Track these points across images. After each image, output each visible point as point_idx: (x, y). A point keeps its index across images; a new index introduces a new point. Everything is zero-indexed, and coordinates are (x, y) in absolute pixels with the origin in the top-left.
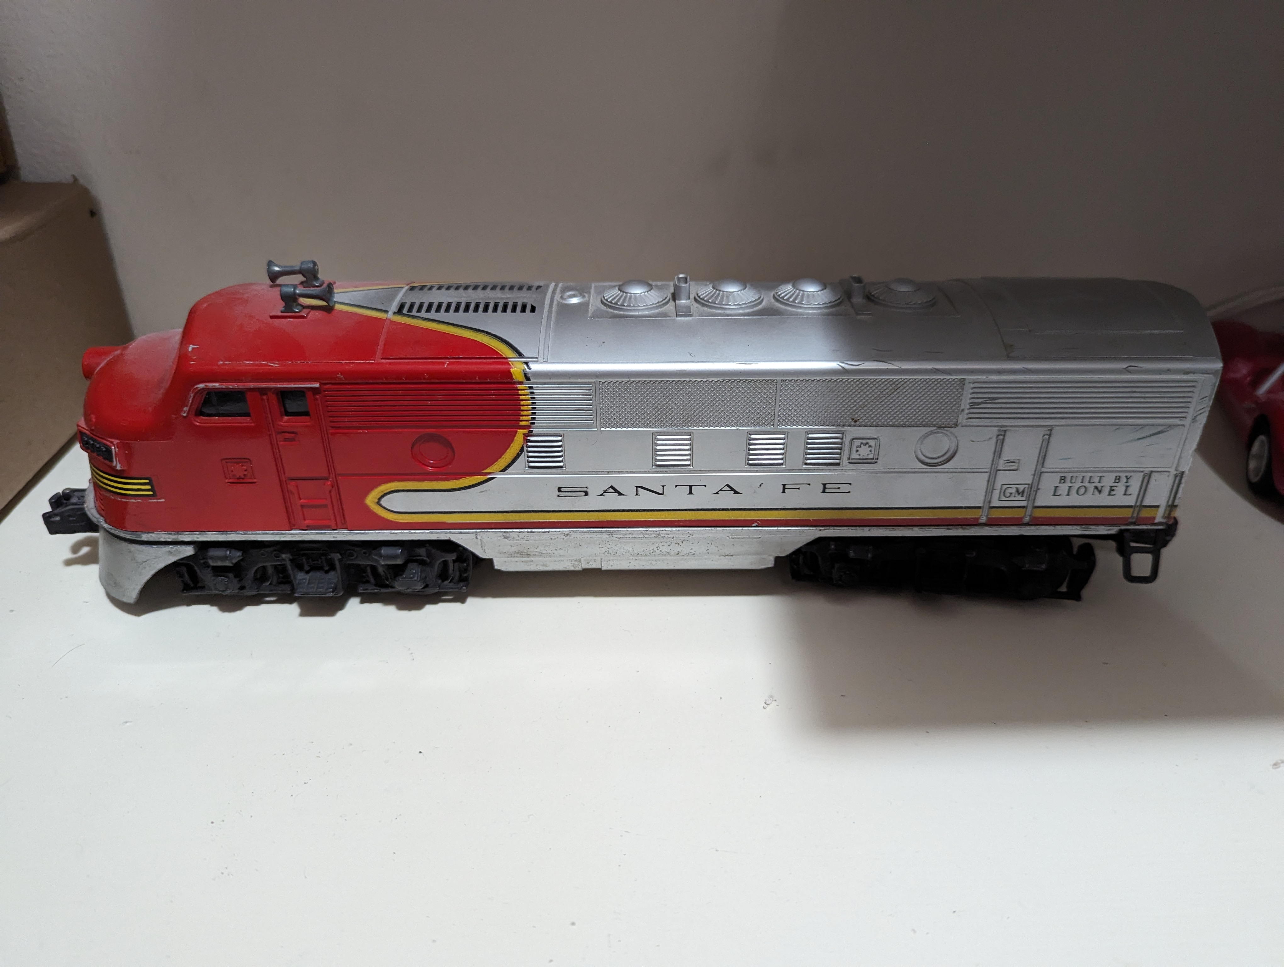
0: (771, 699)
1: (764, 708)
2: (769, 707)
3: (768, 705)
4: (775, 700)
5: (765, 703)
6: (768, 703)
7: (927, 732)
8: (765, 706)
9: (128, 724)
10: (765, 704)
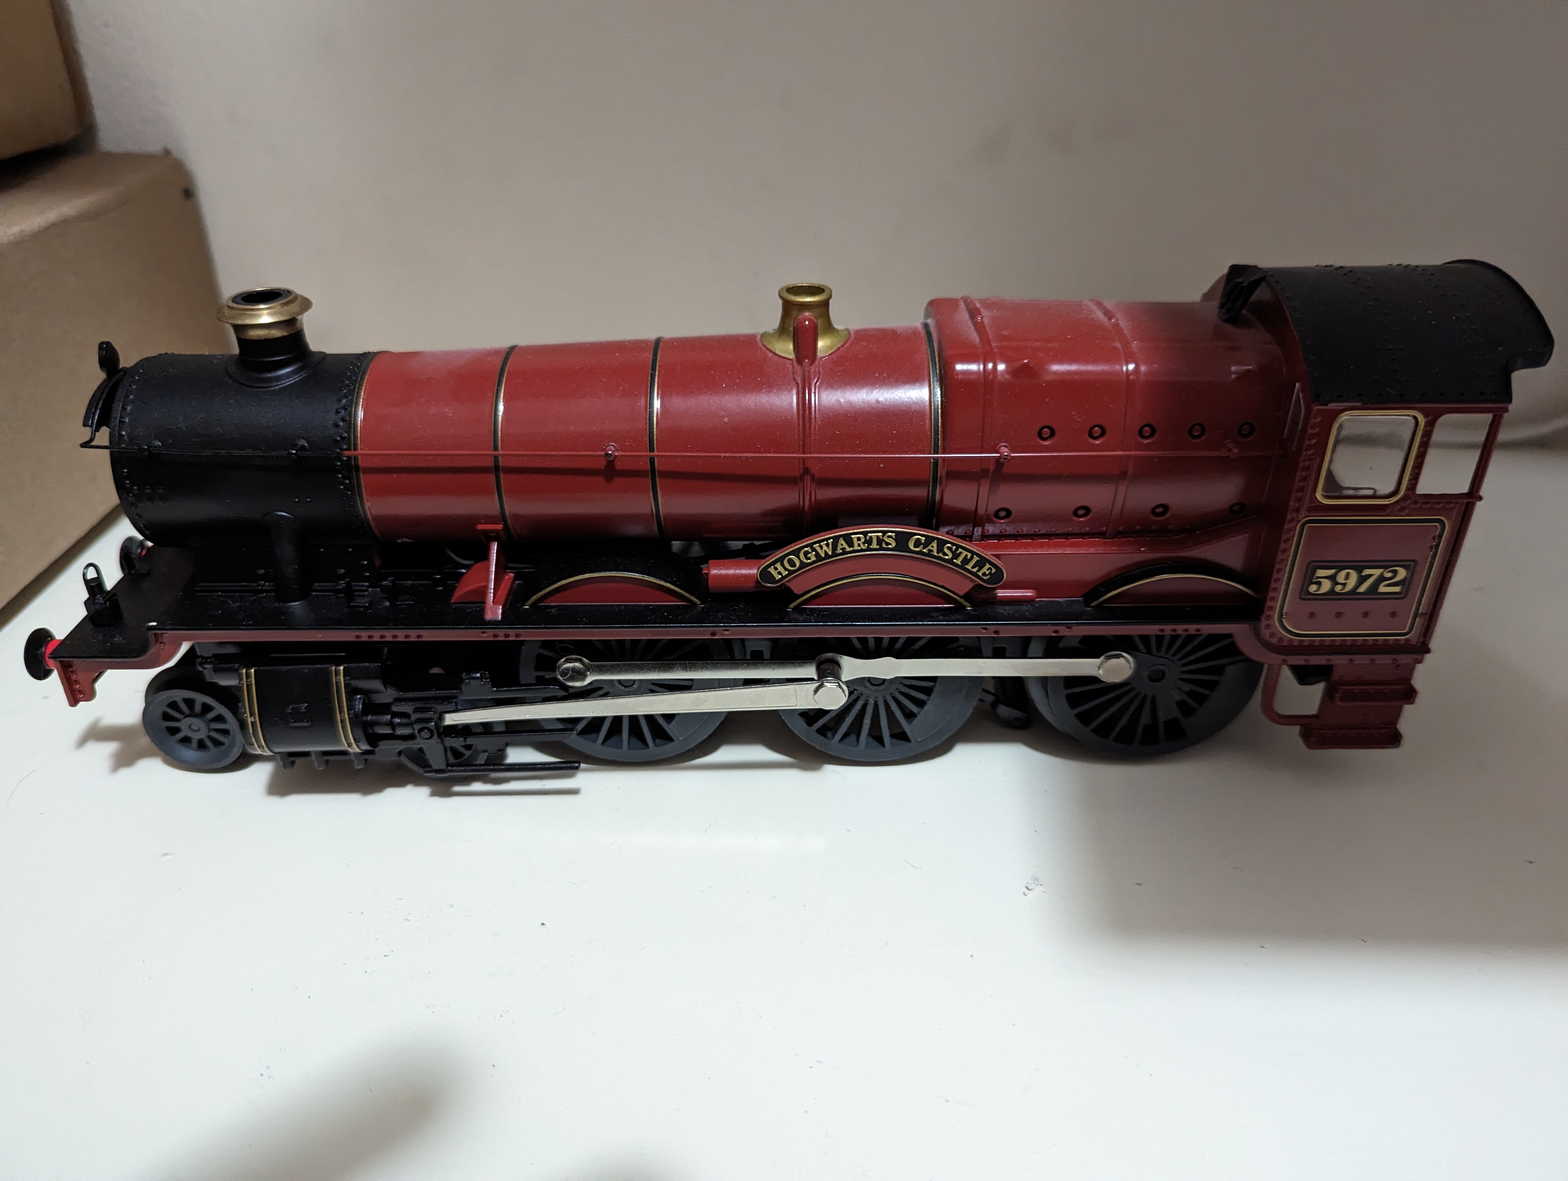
0: (1035, 882)
1: (1024, 894)
2: (1031, 894)
3: (1031, 892)
4: (1041, 885)
5: (1027, 888)
6: (1030, 887)
7: (1263, 947)
8: (1026, 893)
9: (168, 857)
10: (1025, 889)
